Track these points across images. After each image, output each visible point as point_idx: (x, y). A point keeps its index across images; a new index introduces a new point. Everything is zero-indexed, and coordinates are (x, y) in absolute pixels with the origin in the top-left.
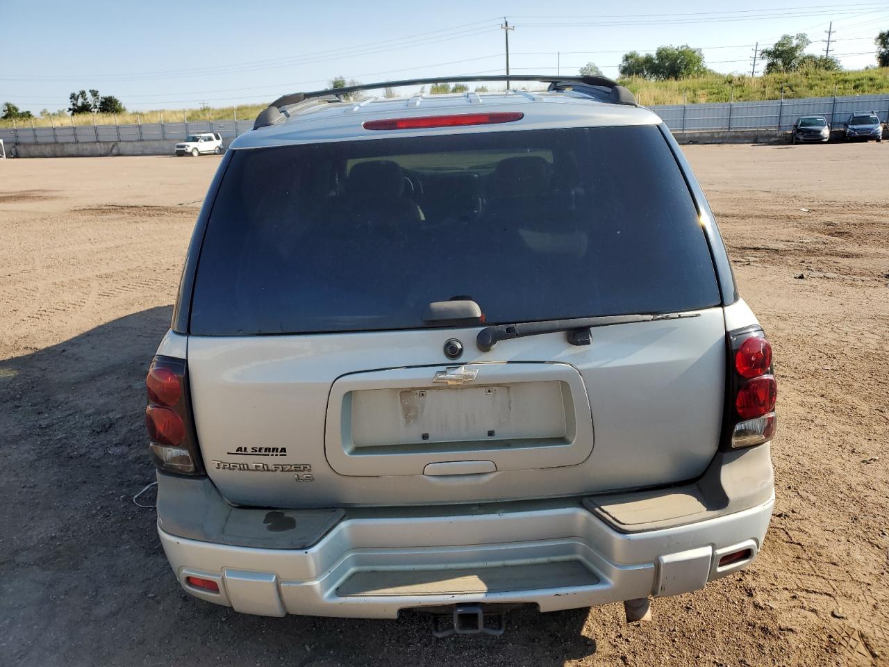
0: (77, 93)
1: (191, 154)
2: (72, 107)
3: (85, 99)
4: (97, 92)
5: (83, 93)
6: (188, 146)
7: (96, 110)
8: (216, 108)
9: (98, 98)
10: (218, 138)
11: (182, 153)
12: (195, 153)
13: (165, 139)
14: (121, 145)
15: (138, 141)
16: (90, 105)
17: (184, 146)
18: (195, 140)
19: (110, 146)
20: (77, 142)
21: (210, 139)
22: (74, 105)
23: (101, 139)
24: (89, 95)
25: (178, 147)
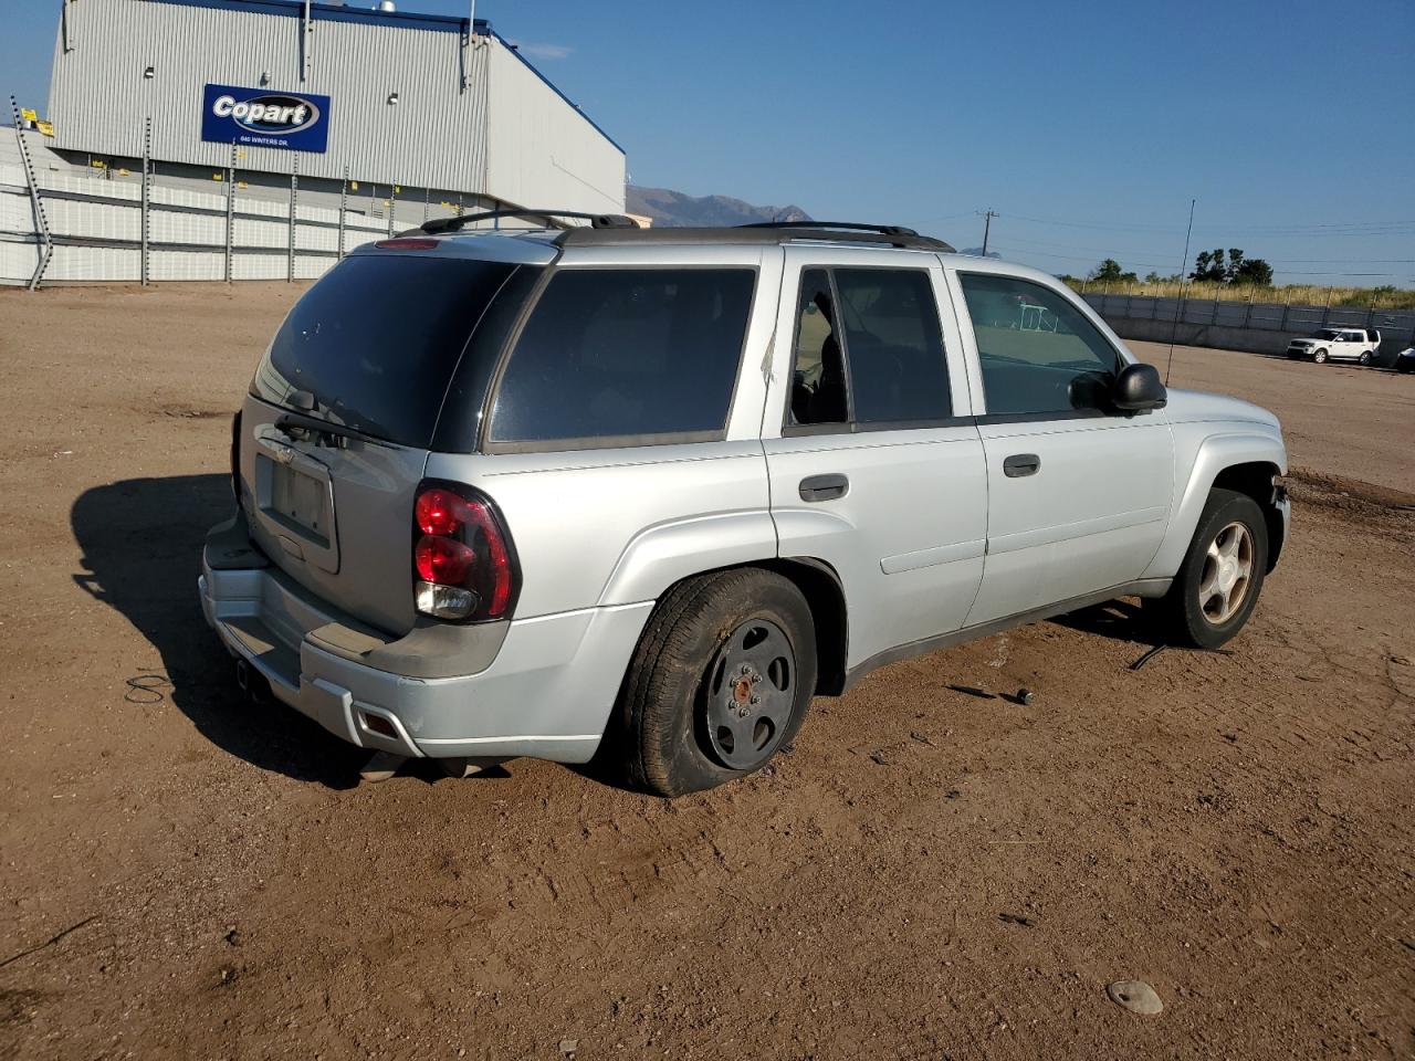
0: (1211, 252)
1: (1312, 358)
2: (1195, 272)
3: (1219, 262)
4: (1242, 252)
5: (1219, 253)
6: (1312, 345)
7: (1230, 279)
8: (1405, 290)
9: (1238, 262)
10: (1372, 338)
11: (1298, 355)
12: (1320, 358)
13: (1283, 330)
14: (1213, 331)
15: (1241, 328)
16: (1224, 271)
17: (1304, 344)
18: (1329, 336)
19: (1197, 330)
20: (1153, 320)
21: (1358, 338)
22: (1199, 269)
23: (1188, 319)
24: (1227, 257)
25: (1295, 344)
